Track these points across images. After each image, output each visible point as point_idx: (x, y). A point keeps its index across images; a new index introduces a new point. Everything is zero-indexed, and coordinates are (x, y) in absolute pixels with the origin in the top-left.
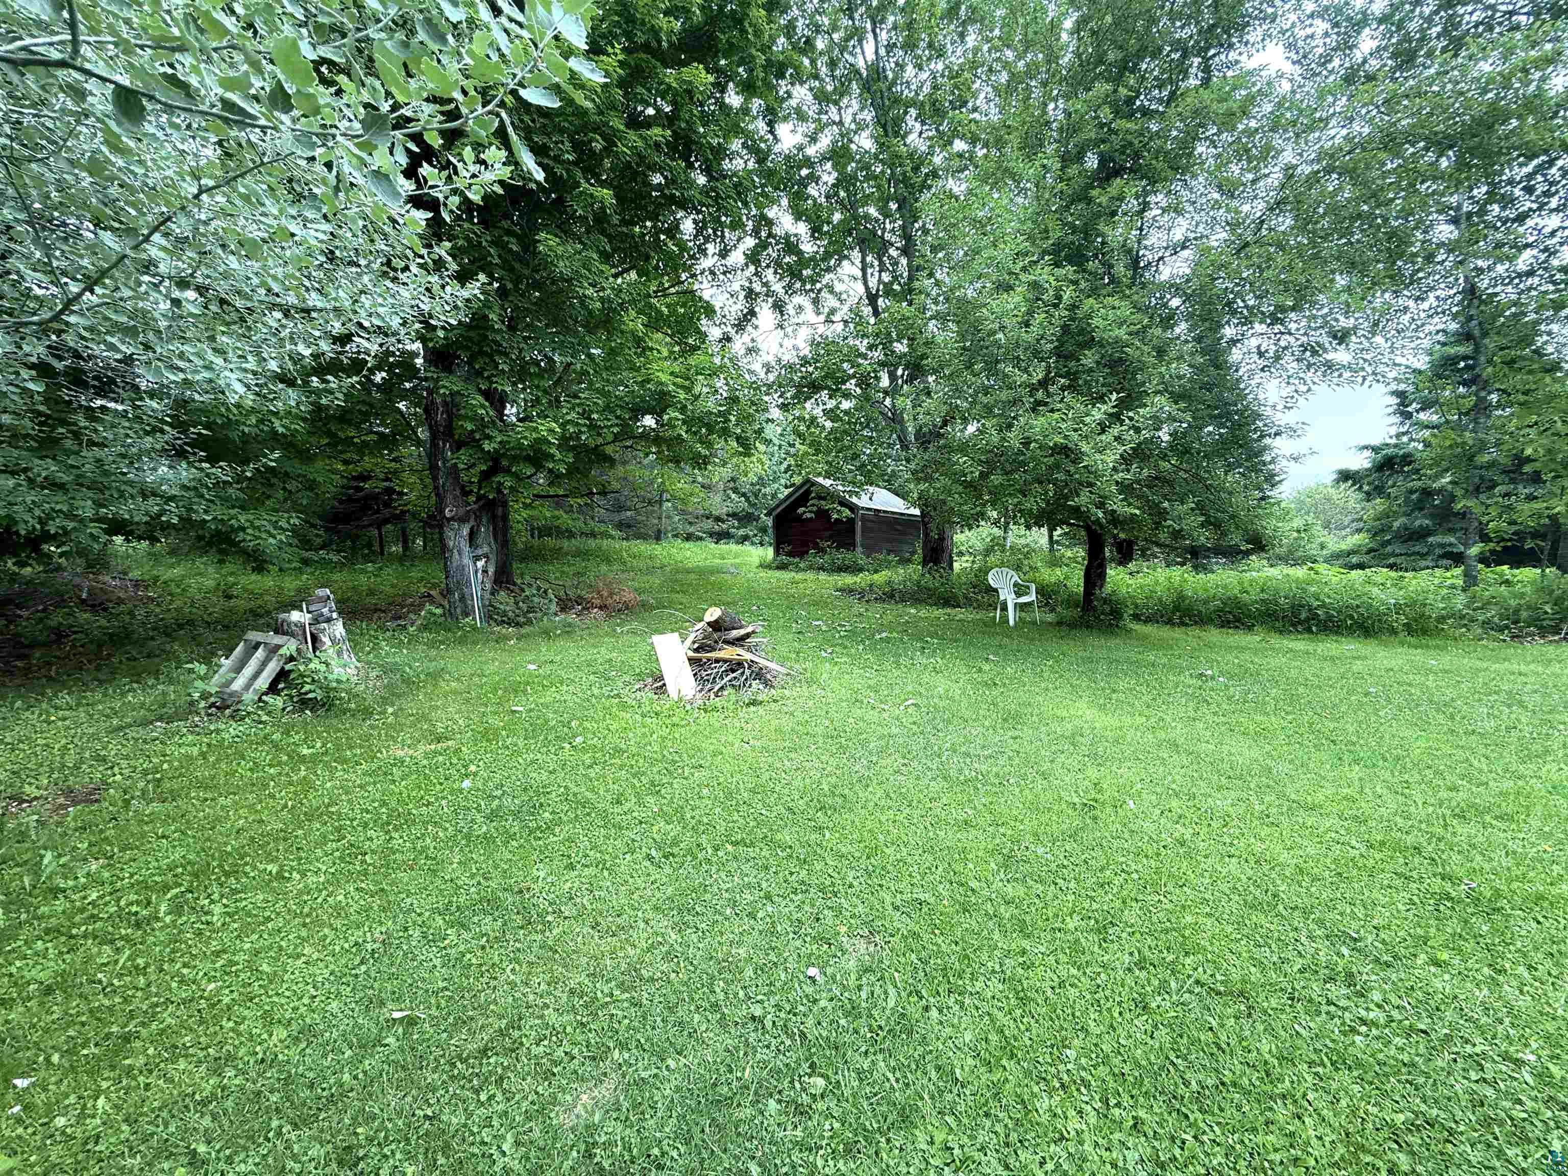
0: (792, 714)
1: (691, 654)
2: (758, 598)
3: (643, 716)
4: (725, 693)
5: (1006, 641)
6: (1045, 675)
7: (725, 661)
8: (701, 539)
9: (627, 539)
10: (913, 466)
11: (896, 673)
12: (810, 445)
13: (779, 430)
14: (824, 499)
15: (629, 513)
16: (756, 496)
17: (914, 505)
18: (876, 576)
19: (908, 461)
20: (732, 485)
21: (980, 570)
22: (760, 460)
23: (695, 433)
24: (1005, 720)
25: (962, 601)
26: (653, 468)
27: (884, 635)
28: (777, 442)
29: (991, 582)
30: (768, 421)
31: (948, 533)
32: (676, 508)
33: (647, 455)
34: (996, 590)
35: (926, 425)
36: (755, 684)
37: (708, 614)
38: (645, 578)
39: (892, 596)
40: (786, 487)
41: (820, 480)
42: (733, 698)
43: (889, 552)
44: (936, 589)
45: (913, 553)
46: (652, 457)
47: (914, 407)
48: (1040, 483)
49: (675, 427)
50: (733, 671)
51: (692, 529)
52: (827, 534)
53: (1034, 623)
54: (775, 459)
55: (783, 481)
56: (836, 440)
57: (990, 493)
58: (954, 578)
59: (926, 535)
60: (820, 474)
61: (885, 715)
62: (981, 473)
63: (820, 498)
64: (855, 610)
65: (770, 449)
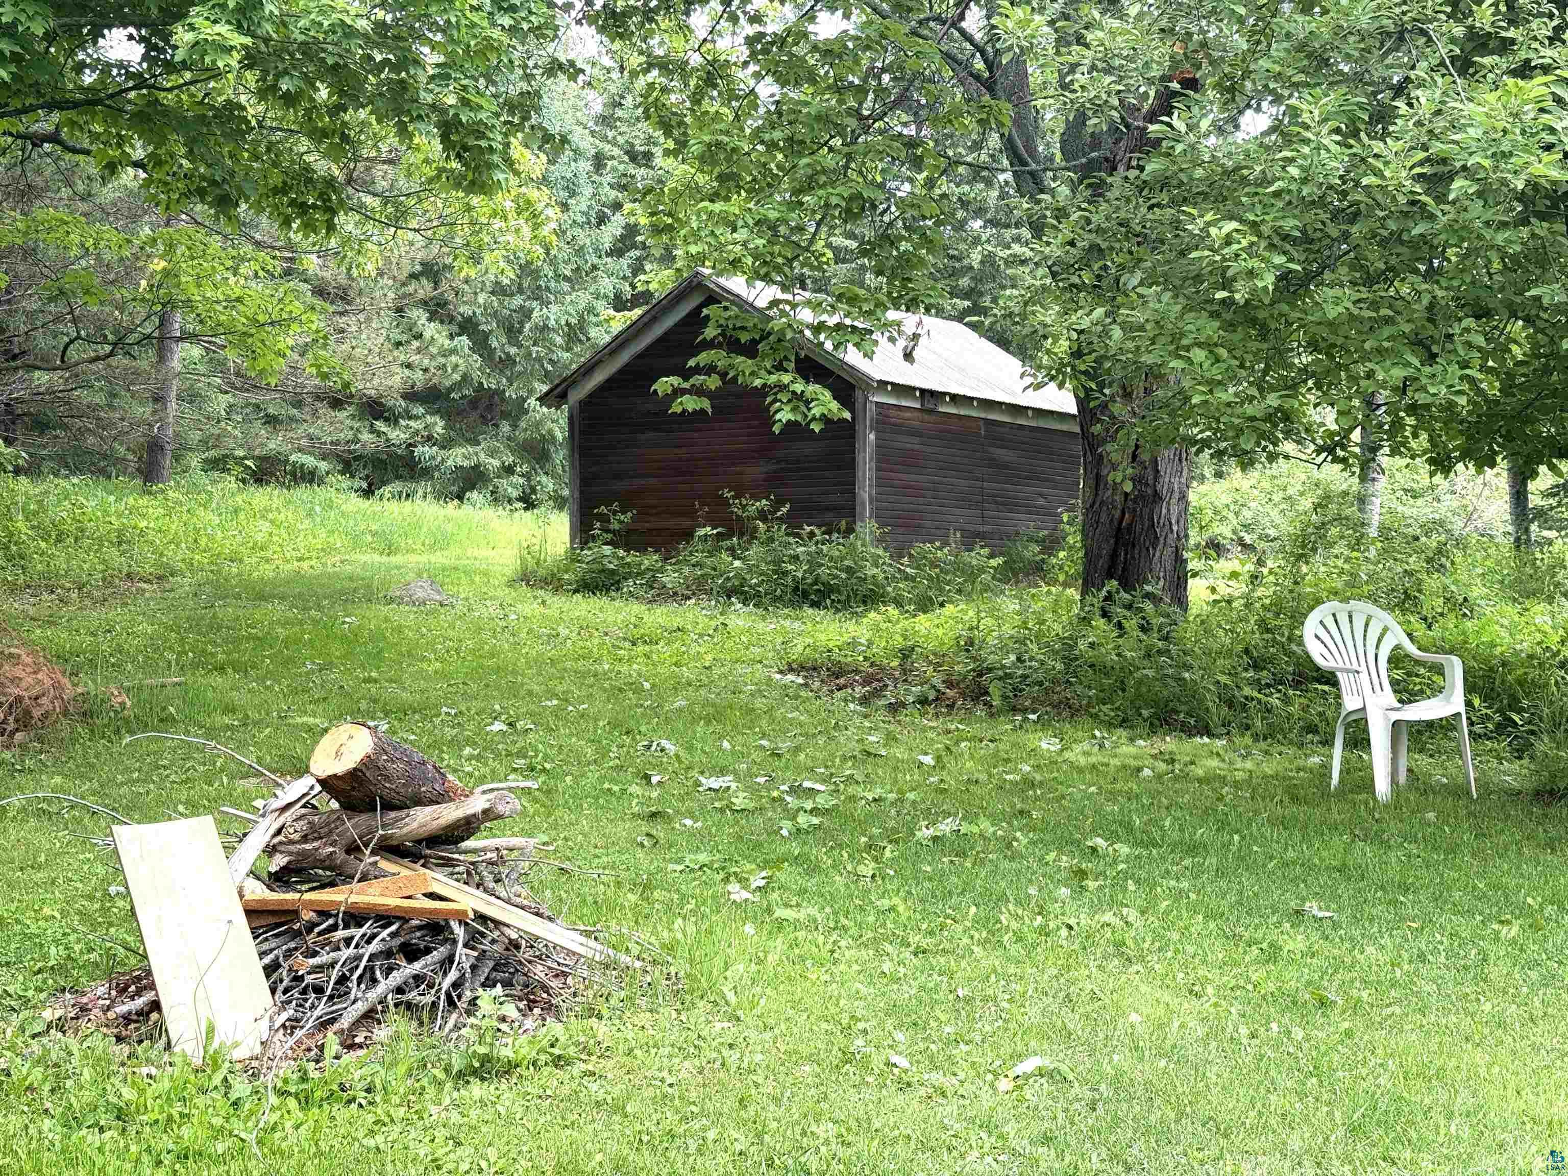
0: (618, 1108)
1: (258, 891)
2: (514, 691)
3: (71, 1122)
4: (381, 1033)
5: (1365, 852)
6: (1495, 972)
7: (384, 918)
8: (310, 477)
9: (31, 470)
10: (1054, 250)
11: (991, 960)
12: (707, 158)
13: (597, 103)
14: (750, 350)
15: (42, 378)
16: (512, 332)
17: (1056, 375)
18: (923, 623)
19: (1038, 229)
20: (424, 289)
21: (1277, 607)
22: (525, 207)
23: (289, 99)
24: (1354, 1130)
25: (1217, 712)
26: (134, 218)
27: (946, 827)
28: (583, 140)
29: (1315, 650)
30: (555, 67)
31: (1168, 479)
32: (218, 366)
33: (112, 168)
34: (1330, 679)
35: (1099, 109)
36: (487, 999)
37: (326, 744)
38: (96, 616)
39: (978, 694)
40: (619, 304)
41: (737, 284)
42: (409, 1051)
43: (970, 540)
44: (1129, 668)
45: (1052, 544)
46: (129, 177)
47: (1062, 41)
48: (1482, 313)
49: (216, 74)
50: (412, 954)
51: (275, 444)
52: (756, 471)
53: (1459, 791)
54: (580, 204)
55: (607, 285)
56: (794, 146)
57: (1313, 346)
58: (1189, 632)
59: (1098, 482)
60: (735, 264)
61: (948, 1110)
62: (1284, 277)
63: (734, 346)
64: (848, 741)
65: (562, 169)
